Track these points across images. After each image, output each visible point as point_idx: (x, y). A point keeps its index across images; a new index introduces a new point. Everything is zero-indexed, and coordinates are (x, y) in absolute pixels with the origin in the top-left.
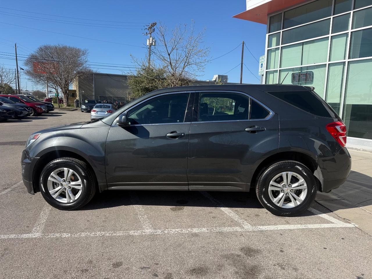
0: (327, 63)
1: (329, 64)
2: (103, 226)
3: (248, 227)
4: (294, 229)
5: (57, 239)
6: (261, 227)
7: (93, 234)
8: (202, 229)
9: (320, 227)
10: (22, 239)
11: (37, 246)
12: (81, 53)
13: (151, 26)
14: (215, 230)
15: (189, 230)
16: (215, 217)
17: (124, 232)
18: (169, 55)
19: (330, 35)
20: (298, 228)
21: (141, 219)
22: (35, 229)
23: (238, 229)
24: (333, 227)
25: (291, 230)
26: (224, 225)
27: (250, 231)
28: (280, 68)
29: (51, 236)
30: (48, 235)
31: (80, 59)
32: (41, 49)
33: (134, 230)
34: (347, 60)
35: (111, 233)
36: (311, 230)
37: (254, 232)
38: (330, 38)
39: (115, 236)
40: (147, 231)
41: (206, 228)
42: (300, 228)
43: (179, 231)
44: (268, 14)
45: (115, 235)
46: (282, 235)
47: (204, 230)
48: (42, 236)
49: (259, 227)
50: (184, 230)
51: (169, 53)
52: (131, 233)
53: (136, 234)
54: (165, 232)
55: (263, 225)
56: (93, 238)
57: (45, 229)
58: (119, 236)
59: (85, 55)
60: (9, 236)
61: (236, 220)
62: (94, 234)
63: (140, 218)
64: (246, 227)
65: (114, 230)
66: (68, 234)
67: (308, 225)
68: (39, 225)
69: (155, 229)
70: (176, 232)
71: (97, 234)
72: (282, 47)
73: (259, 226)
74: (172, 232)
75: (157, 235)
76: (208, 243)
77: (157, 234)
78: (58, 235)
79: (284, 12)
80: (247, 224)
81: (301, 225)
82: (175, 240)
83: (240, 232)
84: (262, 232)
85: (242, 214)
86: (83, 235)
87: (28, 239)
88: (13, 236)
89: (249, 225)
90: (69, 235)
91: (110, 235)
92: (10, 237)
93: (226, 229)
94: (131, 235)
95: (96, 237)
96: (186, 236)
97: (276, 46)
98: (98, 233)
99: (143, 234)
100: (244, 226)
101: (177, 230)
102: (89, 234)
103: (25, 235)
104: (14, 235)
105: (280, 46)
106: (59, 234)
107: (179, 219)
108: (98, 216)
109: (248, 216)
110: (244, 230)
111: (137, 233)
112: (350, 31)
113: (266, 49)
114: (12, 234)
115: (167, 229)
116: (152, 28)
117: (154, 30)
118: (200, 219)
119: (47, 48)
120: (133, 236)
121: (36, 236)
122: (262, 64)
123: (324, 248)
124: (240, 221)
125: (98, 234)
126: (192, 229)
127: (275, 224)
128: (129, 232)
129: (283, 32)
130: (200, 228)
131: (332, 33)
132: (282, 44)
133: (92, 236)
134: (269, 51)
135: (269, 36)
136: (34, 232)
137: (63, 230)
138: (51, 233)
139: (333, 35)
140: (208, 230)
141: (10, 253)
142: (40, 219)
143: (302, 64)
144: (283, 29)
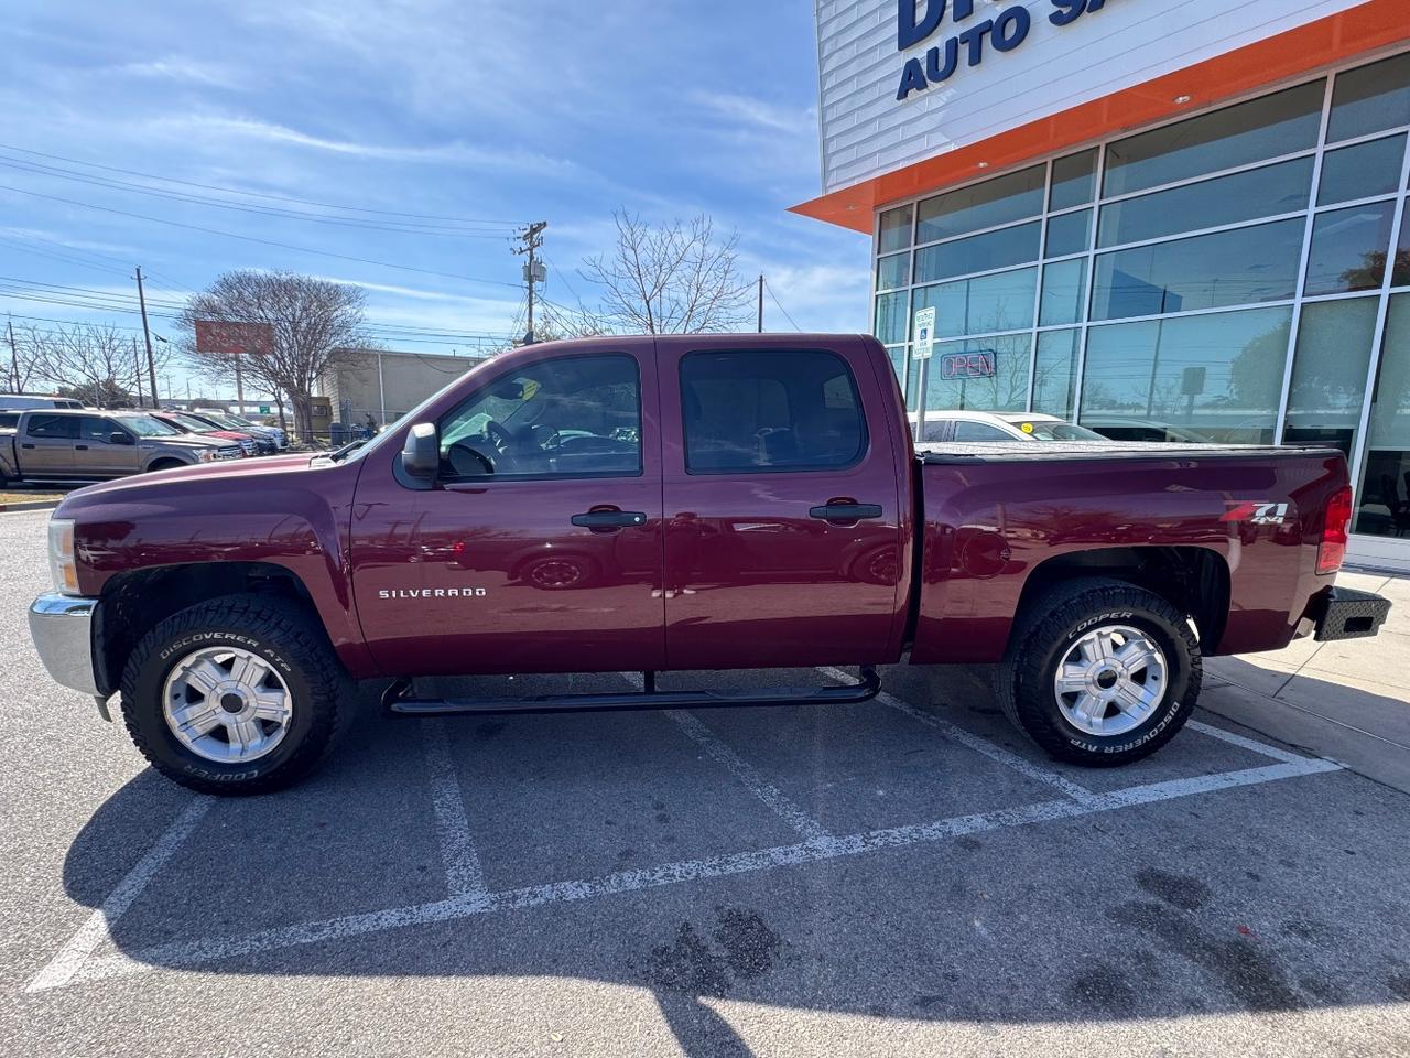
0: (1035, 329)
1: (1038, 333)
2: (671, 840)
3: (1085, 797)
4: (1208, 793)
5: (558, 908)
6: (1119, 794)
7: (661, 873)
8: (972, 819)
9: (1265, 779)
10: (430, 925)
12: (344, 297)
13: (532, 230)
14: (1011, 820)
15: (936, 825)
17: (753, 855)
18: (647, 302)
19: (1041, 262)
20: (1216, 788)
21: (764, 798)
22: (456, 878)
23: (1069, 808)
24: (1295, 774)
25: (1204, 798)
26: (1018, 798)
27: (1107, 813)
29: (527, 898)
30: (515, 898)
32: (227, 285)
33: (777, 843)
34: (1084, 324)
35: (713, 863)
36: (1252, 790)
37: (1116, 812)
38: (1040, 268)
39: (737, 874)
40: (817, 843)
41: (979, 815)
42: (1220, 786)
43: (915, 836)
44: (874, 207)
45: (733, 869)
46: (1197, 816)
47: (978, 821)
48: (494, 902)
49: (1113, 794)
50: (925, 832)
51: (647, 299)
52: (778, 855)
53: (793, 859)
54: (876, 841)
55: (1119, 787)
56: (670, 890)
57: (488, 876)
58: (750, 873)
59: (355, 304)
60: (379, 918)
61: (1033, 775)
62: (665, 875)
63: (760, 797)
64: (1081, 799)
65: (719, 852)
66: (580, 886)
68: (456, 857)
69: (836, 833)
70: (908, 841)
71: (673, 875)
72: (913, 290)
73: (1110, 790)
74: (897, 841)
75: (860, 856)
77: (856, 850)
78: (547, 893)
79: (918, 202)
80: (1071, 787)
83: (1081, 816)
84: (1136, 809)
86: (632, 880)
87: (453, 924)
88: (391, 918)
89: (1081, 789)
90: (586, 887)
91: (718, 872)
92: (384, 924)
93: (1038, 813)
94: (782, 863)
95: (678, 884)
96: (949, 852)
97: (899, 287)
98: (676, 869)
99: (817, 856)
100: (1071, 794)
101: (903, 829)
102: (647, 875)
103: (432, 907)
104: (393, 912)
105: (910, 287)
106: (548, 887)
108: (627, 799)
110: (1086, 811)
111: (796, 855)
112: (1091, 253)
113: (873, 293)
114: (383, 906)
115: (874, 830)
116: (535, 236)
117: (539, 242)
119: (245, 281)
120: (791, 870)
121: (476, 907)
122: (925, 331)
123: (1347, 851)
124: (1049, 778)
125: (677, 874)
126: (944, 824)
128: (769, 855)
129: (915, 251)
130: (965, 818)
131: (1045, 258)
132: (913, 283)
133: (662, 882)
134: (879, 300)
135: (879, 260)
136: (460, 890)
137: (551, 869)
138: (518, 885)
139: (1047, 261)
140: (989, 821)
141: (427, 1000)
142: (446, 829)
143: (966, 333)
144: (916, 244)
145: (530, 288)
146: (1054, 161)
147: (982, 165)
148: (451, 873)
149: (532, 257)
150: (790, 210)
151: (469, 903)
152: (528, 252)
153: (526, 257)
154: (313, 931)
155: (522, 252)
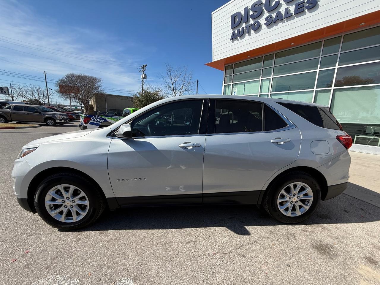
0: (259, 94)
12: (97, 81)
13: (144, 66)
31: (96, 84)
32: (68, 76)
34: (270, 93)
38: (260, 80)
44: (225, 65)
59: (100, 82)
72: (232, 84)
79: (234, 64)
97: (229, 83)
112: (272, 77)
113: (223, 84)
116: (144, 68)
117: (146, 69)
129: (233, 75)
131: (262, 78)
132: (233, 82)
134: (225, 86)
135: (225, 77)
139: (262, 79)
143: (244, 94)
144: (233, 74)
145: (143, 80)
146: (264, 56)
147: (249, 56)
150: (205, 65)
152: (143, 72)
155: (141, 71)
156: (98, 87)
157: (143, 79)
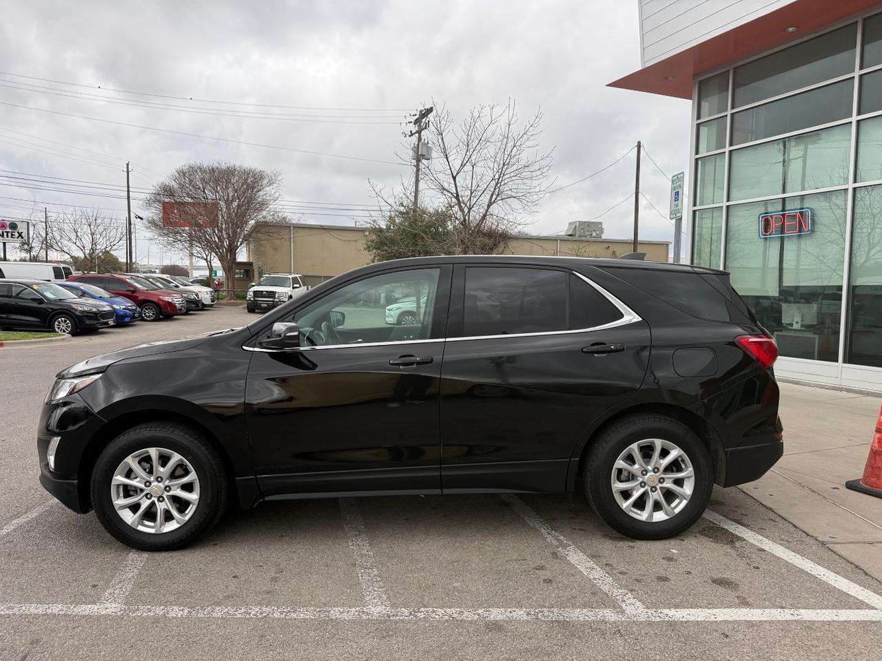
0: (850, 186)
1: (855, 189)
2: (268, 593)
3: (635, 609)
4: (761, 621)
5: (156, 620)
6: (672, 612)
7: (242, 611)
8: (515, 611)
9: (835, 619)
10: (75, 616)
11: (106, 638)
12: (265, 182)
13: (421, 115)
14: (548, 616)
15: (480, 611)
16: (550, 581)
17: (318, 610)
18: (454, 178)
19: (855, 118)
20: (774, 619)
21: (362, 576)
22: (110, 594)
23: (610, 615)
24: (874, 619)
25: (751, 624)
26: (572, 602)
27: (641, 623)
28: (728, 200)
29: (144, 611)
30: (137, 610)
31: (261, 193)
32: (182, 174)
33: (343, 605)
35: (285, 610)
37: (650, 624)
38: (854, 124)
39: (295, 619)
40: (373, 609)
41: (524, 609)
42: (779, 618)
43: (455, 616)
44: (693, 76)
45: (295, 616)
46: (727, 636)
47: (520, 614)
48: (122, 610)
49: (666, 611)
50: (466, 613)
51: (454, 175)
52: (335, 613)
53: (345, 616)
54: (419, 614)
55: (676, 606)
56: (240, 622)
57: (131, 594)
58: (305, 620)
59: (275, 186)
60: (49, 608)
61: (606, 588)
62: (245, 612)
63: (360, 575)
64: (630, 610)
65: (295, 604)
66: (183, 610)
67: (802, 611)
68: (120, 582)
69: (393, 606)
70: (446, 618)
71: (250, 613)
72: (731, 152)
73: (665, 608)
74: (437, 617)
75: (397, 622)
76: (527, 650)
77: (398, 618)
78: (159, 611)
79: (735, 69)
80: (632, 600)
81: (782, 611)
82: (442, 639)
83: (615, 622)
84: (672, 625)
85: (621, 573)
86: (218, 612)
87: (88, 618)
88: (56, 609)
89: (638, 604)
90: (186, 611)
91: (283, 616)
92: (49, 611)
93: (579, 615)
94: (334, 618)
95: (248, 620)
96: (471, 630)
97: (717, 149)
98: (255, 610)
99: (364, 617)
100: (624, 606)
101: (448, 610)
102: (232, 611)
103: (83, 607)
104: (59, 606)
105: (727, 149)
106: (163, 607)
107: (457, 581)
108: (261, 564)
109: (637, 580)
110: (623, 619)
111: (349, 614)
113: (693, 157)
114: (56, 602)
115: (425, 606)
116: (424, 120)
117: (427, 125)
118: (511, 583)
120: (336, 623)
121: (109, 611)
122: (677, 193)
124: (617, 593)
125: (253, 613)
126: (489, 611)
127: (710, 605)
128: (330, 611)
129: (732, 115)
130: (509, 610)
131: (859, 113)
132: (731, 145)
133: (239, 616)
134: (700, 162)
135: (698, 125)
136: (107, 601)
137: (172, 598)
138: (144, 603)
140: (528, 614)
141: (43, 653)
142: (127, 566)
143: (784, 192)
144: (733, 108)
145: (417, 166)
146: (865, 20)
147: (790, 29)
148: (109, 591)
149: (420, 139)
150: (609, 85)
151: (106, 609)
152: (417, 135)
153: (415, 138)
154: (8, 608)
155: (412, 135)
156: (263, 204)
157: (418, 161)
